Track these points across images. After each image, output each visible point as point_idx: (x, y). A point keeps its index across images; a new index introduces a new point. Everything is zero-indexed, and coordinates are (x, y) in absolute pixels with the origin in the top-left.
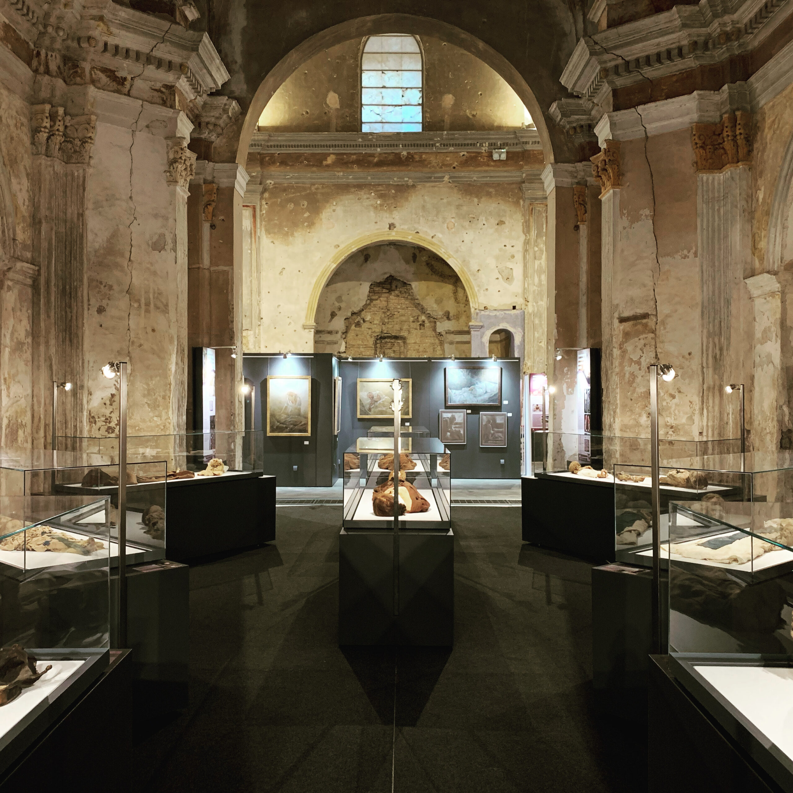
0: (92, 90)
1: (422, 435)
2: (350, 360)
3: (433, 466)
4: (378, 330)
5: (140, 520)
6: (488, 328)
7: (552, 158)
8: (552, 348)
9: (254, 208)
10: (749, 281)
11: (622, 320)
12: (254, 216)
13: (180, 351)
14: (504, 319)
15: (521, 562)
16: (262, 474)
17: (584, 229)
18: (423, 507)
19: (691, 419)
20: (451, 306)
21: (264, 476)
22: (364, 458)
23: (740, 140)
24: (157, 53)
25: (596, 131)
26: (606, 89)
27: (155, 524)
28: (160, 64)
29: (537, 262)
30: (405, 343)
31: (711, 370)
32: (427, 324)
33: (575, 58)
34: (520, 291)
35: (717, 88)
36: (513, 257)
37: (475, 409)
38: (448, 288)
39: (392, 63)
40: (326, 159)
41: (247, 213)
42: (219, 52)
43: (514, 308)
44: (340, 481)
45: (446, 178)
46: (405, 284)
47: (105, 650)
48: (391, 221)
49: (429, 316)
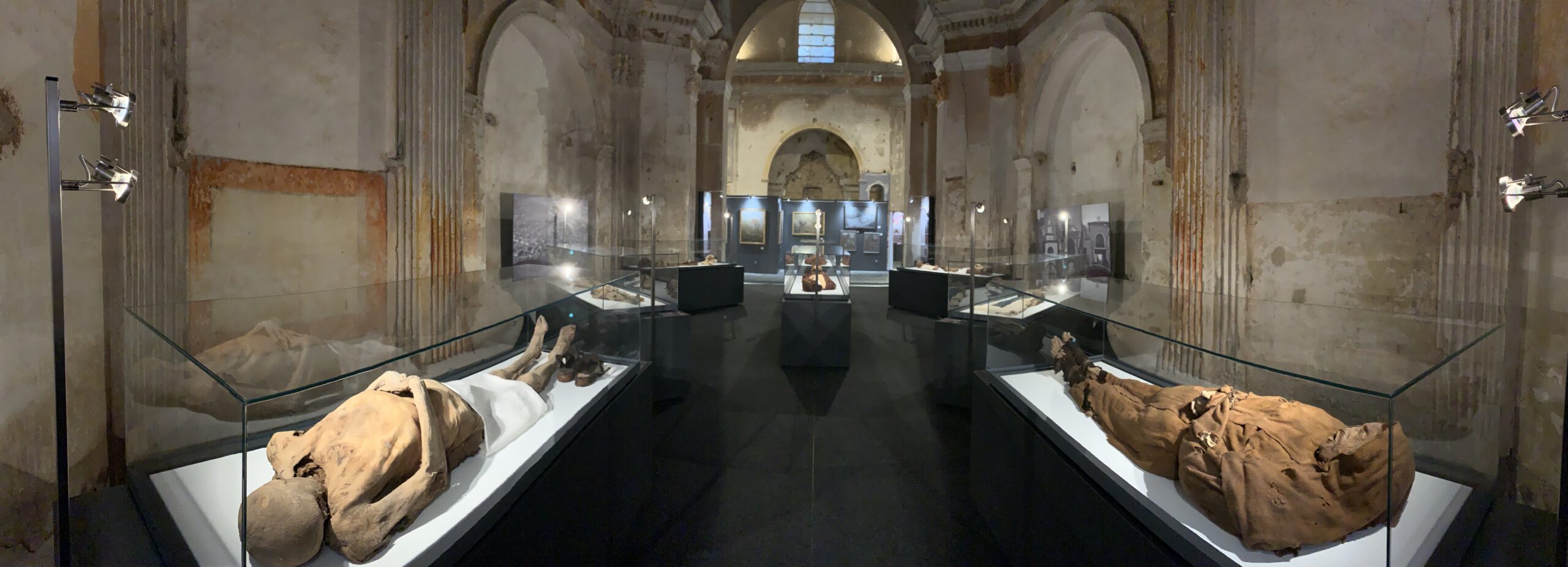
0: (644, 42)
1: (830, 245)
2: (789, 200)
3: (838, 263)
4: (805, 183)
5: (665, 287)
6: (869, 184)
7: (910, 80)
8: (907, 195)
9: (735, 110)
10: (1016, 162)
11: (948, 180)
12: (735, 114)
13: (691, 195)
14: (878, 179)
15: (888, 317)
16: (736, 265)
17: (926, 125)
18: (832, 286)
19: (983, 237)
20: (848, 170)
21: (738, 266)
22: (796, 257)
23: (1013, 79)
24: (680, 16)
25: (935, 65)
26: (941, 39)
27: (673, 290)
28: (682, 21)
29: (898, 146)
30: (821, 191)
31: (995, 211)
32: (834, 180)
33: (923, 19)
34: (888, 162)
35: (1002, 47)
36: (884, 141)
37: (862, 230)
38: (847, 159)
39: (817, 19)
40: (777, 78)
41: (731, 113)
42: (717, 11)
43: (885, 172)
44: (782, 271)
45: (847, 91)
46: (822, 156)
47: (637, 361)
48: (815, 117)
49: (835, 176)
